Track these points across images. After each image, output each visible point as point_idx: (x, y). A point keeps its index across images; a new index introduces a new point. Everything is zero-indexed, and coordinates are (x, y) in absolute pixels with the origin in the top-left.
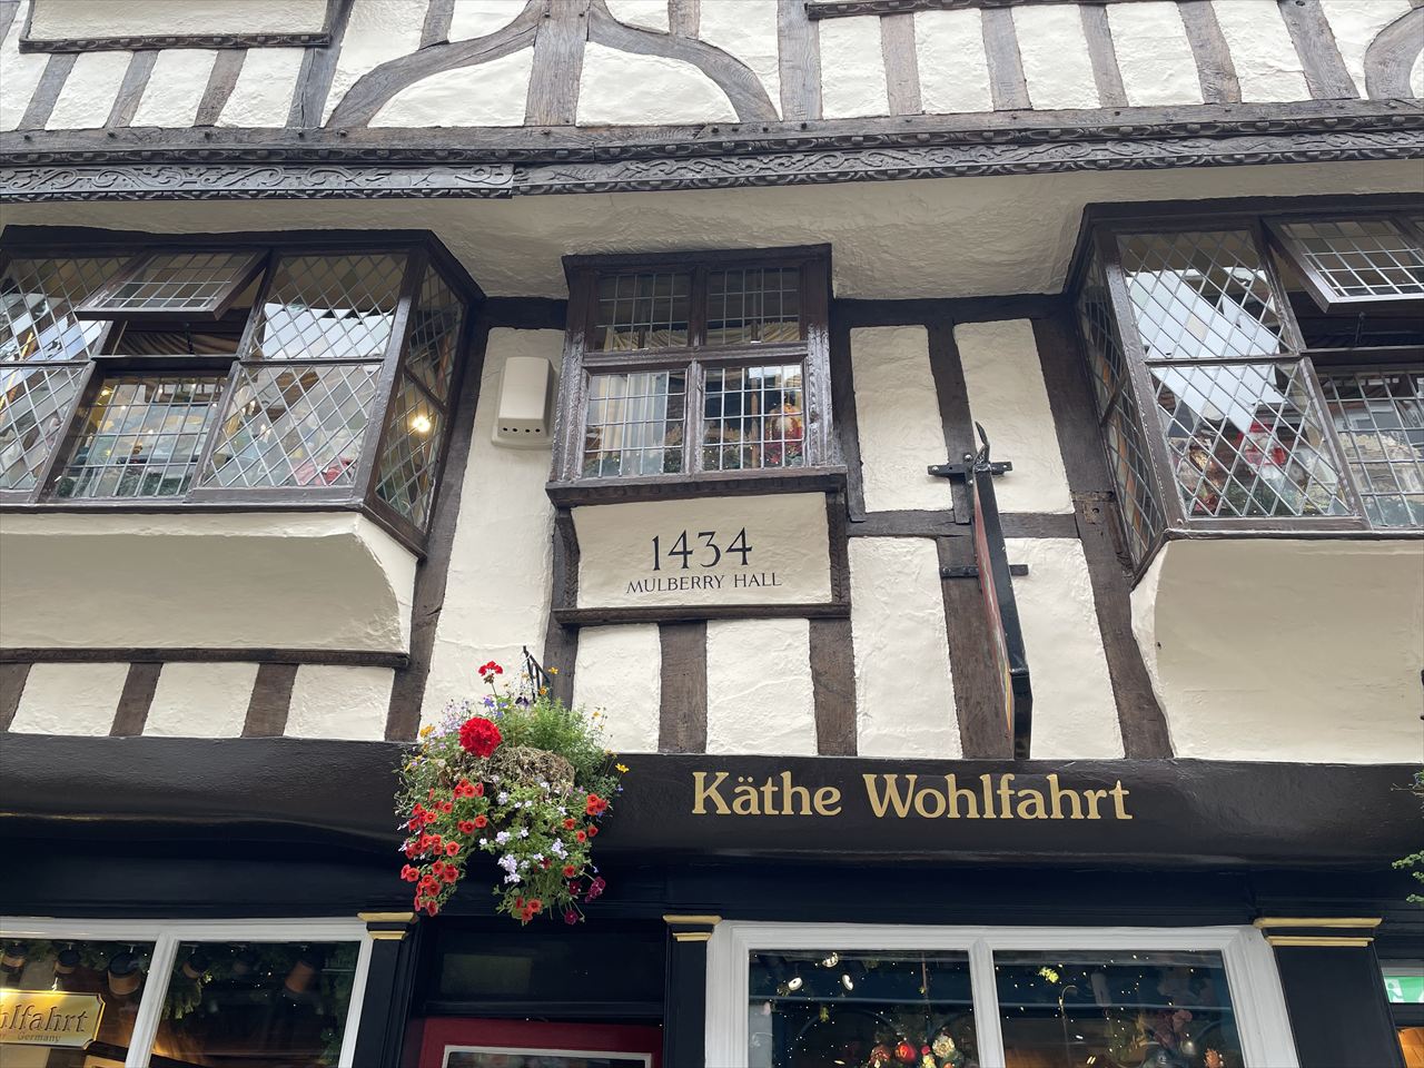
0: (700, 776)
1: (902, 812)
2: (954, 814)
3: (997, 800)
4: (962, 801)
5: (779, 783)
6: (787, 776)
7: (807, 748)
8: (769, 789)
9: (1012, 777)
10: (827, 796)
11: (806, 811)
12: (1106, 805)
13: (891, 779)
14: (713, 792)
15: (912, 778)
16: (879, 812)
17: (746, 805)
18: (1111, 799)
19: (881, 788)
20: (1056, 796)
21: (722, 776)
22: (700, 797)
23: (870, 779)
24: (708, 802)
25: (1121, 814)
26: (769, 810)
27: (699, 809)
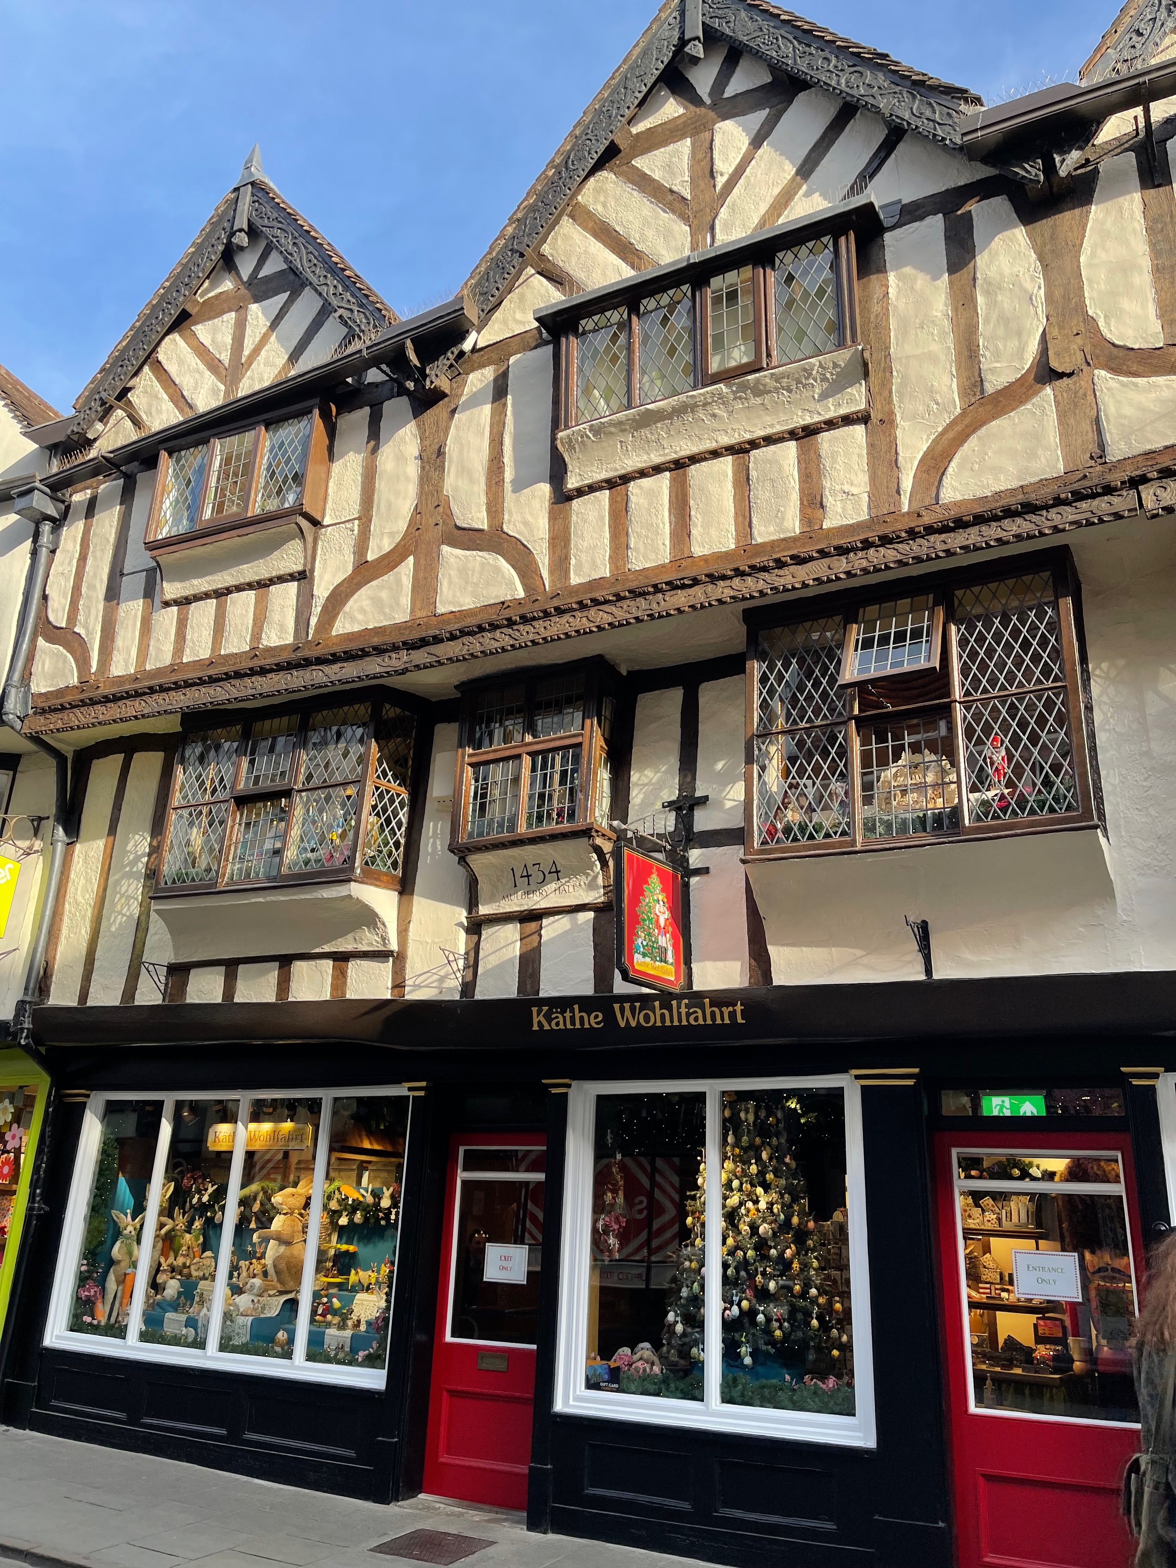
0: (535, 1010)
1: (633, 1024)
2: (659, 1024)
3: (679, 1014)
4: (663, 1016)
5: (572, 1011)
6: (576, 1007)
7: (588, 990)
8: (568, 1015)
9: (686, 1001)
10: (596, 1017)
11: (587, 1026)
12: (732, 1015)
13: (627, 1006)
14: (541, 1018)
15: (638, 1004)
16: (622, 1024)
17: (557, 1024)
18: (735, 1011)
19: (622, 1010)
20: (708, 1011)
21: (545, 1008)
22: (535, 1020)
23: (617, 1006)
24: (540, 1023)
25: (740, 1020)
26: (569, 1026)
27: (536, 1027)
